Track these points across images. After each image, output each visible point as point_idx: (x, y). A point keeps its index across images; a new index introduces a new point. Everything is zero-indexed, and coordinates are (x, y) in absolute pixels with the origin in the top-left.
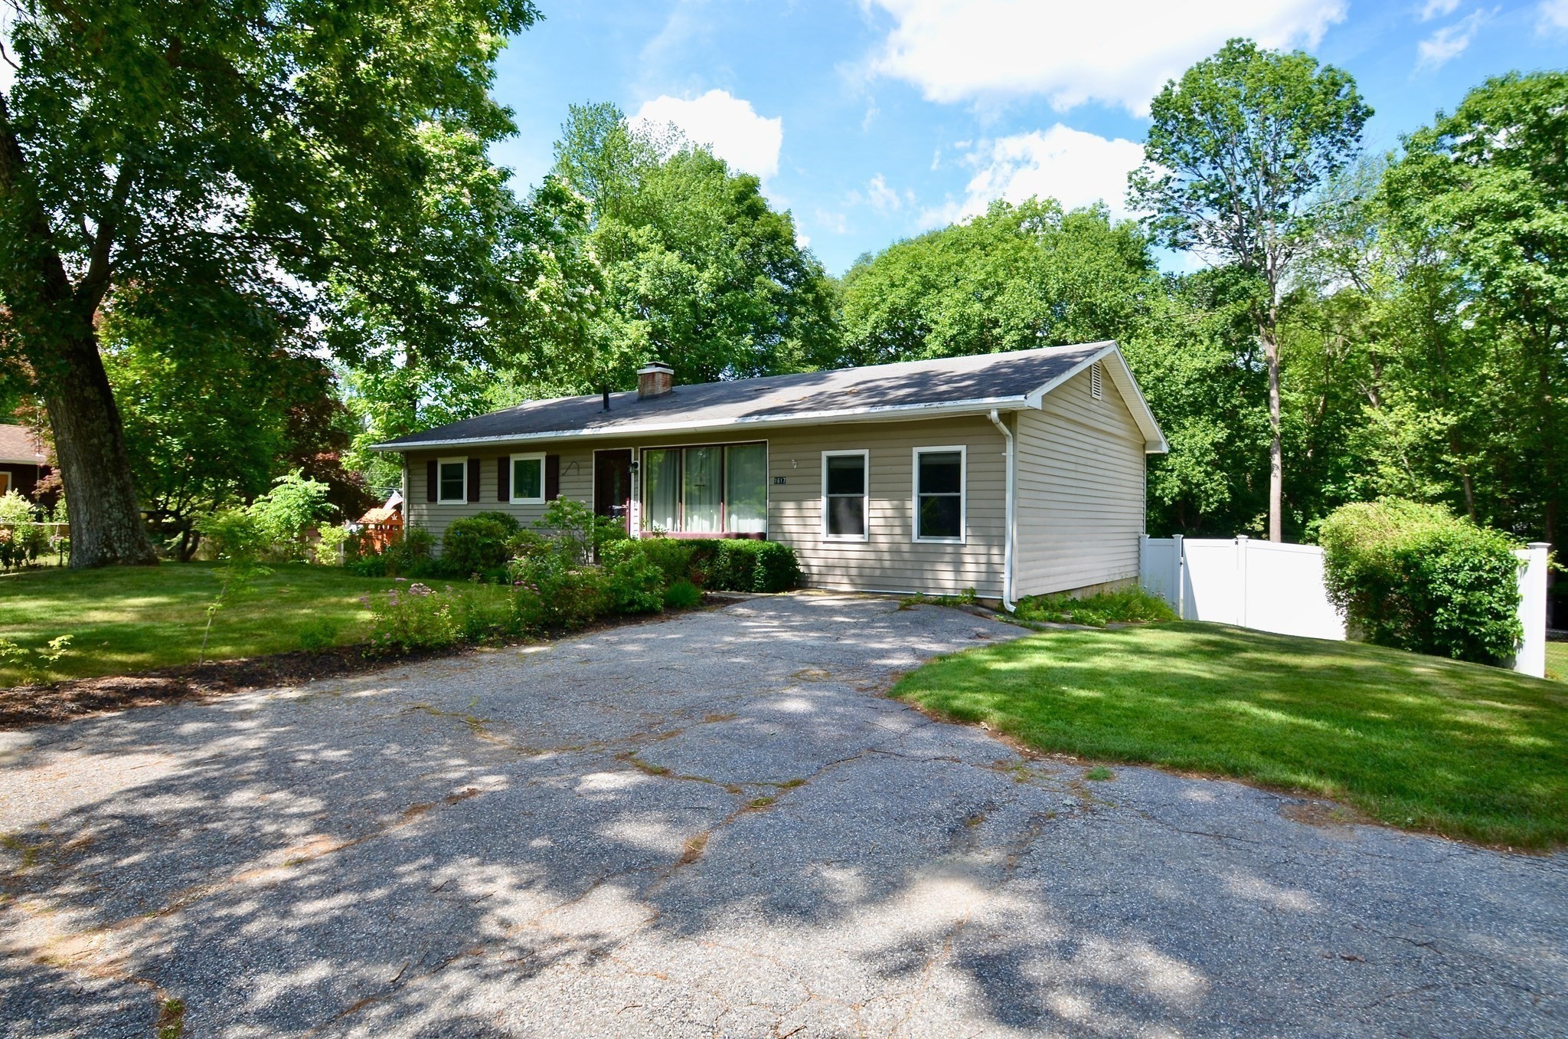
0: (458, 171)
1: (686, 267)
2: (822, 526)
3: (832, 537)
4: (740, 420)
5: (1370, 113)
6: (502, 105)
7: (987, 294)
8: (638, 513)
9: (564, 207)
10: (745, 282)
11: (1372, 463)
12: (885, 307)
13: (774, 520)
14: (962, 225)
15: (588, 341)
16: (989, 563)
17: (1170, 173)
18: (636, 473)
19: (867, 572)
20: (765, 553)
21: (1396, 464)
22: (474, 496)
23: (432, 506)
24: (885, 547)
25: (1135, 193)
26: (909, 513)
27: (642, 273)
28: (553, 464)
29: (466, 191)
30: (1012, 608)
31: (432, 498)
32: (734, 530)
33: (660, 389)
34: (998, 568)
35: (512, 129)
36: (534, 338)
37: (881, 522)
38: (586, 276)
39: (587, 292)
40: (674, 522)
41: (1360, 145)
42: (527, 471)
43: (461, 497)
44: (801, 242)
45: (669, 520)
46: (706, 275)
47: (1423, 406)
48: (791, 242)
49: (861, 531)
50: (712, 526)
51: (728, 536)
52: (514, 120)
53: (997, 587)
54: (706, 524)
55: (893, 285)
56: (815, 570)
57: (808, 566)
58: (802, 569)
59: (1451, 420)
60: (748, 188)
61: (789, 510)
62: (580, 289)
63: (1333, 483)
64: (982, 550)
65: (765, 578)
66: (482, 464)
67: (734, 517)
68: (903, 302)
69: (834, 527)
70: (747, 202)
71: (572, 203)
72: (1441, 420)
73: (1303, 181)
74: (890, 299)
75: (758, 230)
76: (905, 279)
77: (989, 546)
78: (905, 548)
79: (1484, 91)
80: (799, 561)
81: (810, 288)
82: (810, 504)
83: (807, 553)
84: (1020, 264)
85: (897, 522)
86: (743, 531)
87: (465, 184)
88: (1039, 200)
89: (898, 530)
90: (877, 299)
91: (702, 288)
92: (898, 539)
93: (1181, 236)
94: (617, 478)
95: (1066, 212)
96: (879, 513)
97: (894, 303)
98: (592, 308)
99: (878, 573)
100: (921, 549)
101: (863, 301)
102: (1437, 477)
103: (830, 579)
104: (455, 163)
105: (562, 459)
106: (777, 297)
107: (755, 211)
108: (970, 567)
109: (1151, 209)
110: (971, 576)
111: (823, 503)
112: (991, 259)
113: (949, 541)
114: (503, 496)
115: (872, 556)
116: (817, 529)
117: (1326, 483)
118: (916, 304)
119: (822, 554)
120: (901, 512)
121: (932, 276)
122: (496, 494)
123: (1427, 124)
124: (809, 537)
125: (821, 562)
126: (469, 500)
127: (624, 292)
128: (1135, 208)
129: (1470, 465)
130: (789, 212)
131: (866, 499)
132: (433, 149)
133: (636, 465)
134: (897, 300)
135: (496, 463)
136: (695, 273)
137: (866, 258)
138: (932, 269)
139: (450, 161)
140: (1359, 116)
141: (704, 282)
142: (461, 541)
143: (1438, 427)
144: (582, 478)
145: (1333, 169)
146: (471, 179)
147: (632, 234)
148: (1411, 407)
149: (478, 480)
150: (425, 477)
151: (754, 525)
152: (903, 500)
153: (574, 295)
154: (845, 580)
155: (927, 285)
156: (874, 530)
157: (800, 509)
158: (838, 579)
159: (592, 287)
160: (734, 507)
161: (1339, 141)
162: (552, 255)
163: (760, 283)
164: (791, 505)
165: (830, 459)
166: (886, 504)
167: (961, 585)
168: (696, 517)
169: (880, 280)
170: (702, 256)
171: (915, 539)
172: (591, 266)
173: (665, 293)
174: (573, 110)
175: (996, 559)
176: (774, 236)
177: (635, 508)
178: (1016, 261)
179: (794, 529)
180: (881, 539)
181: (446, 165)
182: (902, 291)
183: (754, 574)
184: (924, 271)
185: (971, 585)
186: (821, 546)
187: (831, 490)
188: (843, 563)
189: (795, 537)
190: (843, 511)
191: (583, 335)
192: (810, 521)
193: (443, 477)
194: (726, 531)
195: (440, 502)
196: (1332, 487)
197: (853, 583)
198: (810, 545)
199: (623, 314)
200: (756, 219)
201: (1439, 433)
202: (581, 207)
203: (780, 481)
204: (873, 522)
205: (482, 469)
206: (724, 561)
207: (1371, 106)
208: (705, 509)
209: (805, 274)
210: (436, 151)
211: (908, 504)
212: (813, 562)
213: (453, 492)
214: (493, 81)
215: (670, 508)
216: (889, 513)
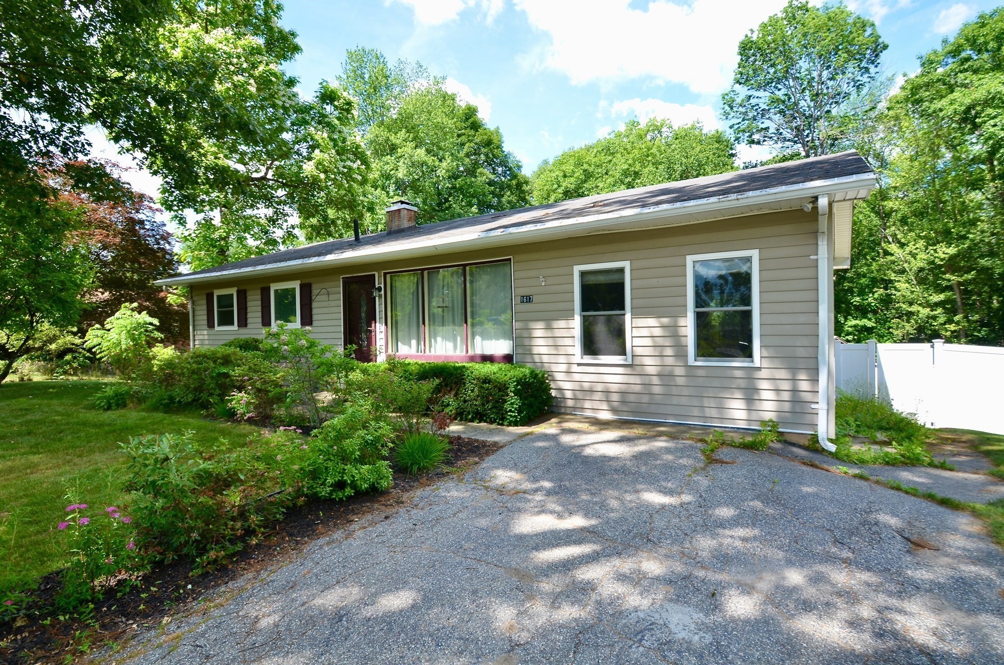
0: (245, 65)
1: (430, 160)
2: (577, 349)
3: (588, 359)
4: (483, 235)
5: (885, 47)
6: (287, 29)
7: (629, 179)
8: (383, 335)
9: (336, 103)
10: (471, 172)
11: (891, 281)
12: (560, 190)
13: (522, 342)
14: (608, 137)
15: (359, 205)
16: (795, 391)
17: (750, 93)
18: (380, 296)
19: (632, 398)
20: (519, 382)
21: (908, 282)
22: (243, 323)
23: (211, 332)
24: (652, 370)
25: (727, 108)
26: (682, 332)
27: (400, 164)
28: (306, 290)
29: (252, 81)
30: (832, 448)
31: (211, 325)
32: (479, 351)
33: (406, 224)
34: (808, 397)
35: (296, 49)
36: (321, 205)
37: (648, 342)
38: (355, 154)
39: (355, 166)
40: (418, 344)
41: (877, 70)
42: (285, 297)
43: (232, 324)
44: (506, 148)
45: (414, 342)
46: (444, 164)
47: (931, 242)
48: (499, 147)
49: (623, 353)
50: (455, 347)
51: (472, 359)
52: (298, 41)
53: (808, 419)
54: (450, 345)
55: (565, 176)
56: (568, 394)
57: (560, 389)
58: (553, 393)
59: (952, 250)
60: (470, 113)
61: (539, 331)
62: (349, 163)
63: (858, 296)
64: (783, 374)
65: (520, 411)
66: (248, 293)
67: (478, 339)
68: (573, 186)
69: (590, 346)
70: (471, 120)
71: (342, 101)
72: (945, 251)
73: (838, 97)
74: (564, 184)
75: (478, 139)
76: (573, 172)
77: (794, 370)
78: (679, 371)
79: (977, 23)
80: (552, 385)
81: (514, 176)
82: (562, 324)
83: (559, 376)
84: (650, 158)
85: (668, 342)
86: (488, 352)
87: (251, 76)
88: (659, 119)
89: (669, 352)
90: (555, 186)
91: (441, 173)
92: (670, 361)
93: (756, 137)
94: (363, 303)
95: (676, 128)
96: (645, 332)
97: (566, 187)
98: (359, 178)
99: (645, 399)
100: (701, 372)
101: (545, 188)
102: (941, 290)
103: (587, 405)
104: (243, 59)
105: (314, 287)
106: (491, 183)
107: (476, 126)
108: (765, 395)
109: (737, 118)
110: (769, 406)
111: (576, 323)
112: (631, 156)
113: (737, 363)
114: (266, 322)
115: (637, 380)
116: (570, 350)
117: (853, 296)
118: (581, 188)
119: (577, 377)
120: (673, 333)
121: (591, 169)
122: (260, 320)
123: (935, 48)
124: (562, 359)
125: (576, 386)
126: (239, 326)
127: (388, 177)
128: (727, 118)
129: (965, 281)
130: (498, 128)
131: (628, 317)
132: (225, 48)
133: (380, 289)
134: (569, 185)
135: (259, 292)
136: (437, 163)
137: (546, 162)
138: (590, 165)
139: (239, 57)
140: (878, 48)
141: (444, 168)
142: (193, 372)
143: (943, 256)
144: (332, 303)
145: (859, 87)
146: (257, 73)
147: (392, 138)
148: (921, 243)
149: (246, 309)
150: (205, 307)
151: (501, 347)
152: (675, 316)
153: (344, 167)
154: (605, 406)
155: (588, 176)
156: (638, 351)
157: (549, 328)
158: (597, 405)
159: (359, 162)
160: (478, 329)
161: (864, 67)
162: (325, 135)
163: (480, 173)
164: (540, 325)
165: (583, 274)
166: (652, 322)
167: (755, 415)
168: (439, 339)
169: (557, 173)
170: (441, 153)
171: (691, 361)
172: (358, 147)
173: (416, 177)
174: (349, 52)
175: (804, 386)
176: (489, 143)
177: (380, 330)
178: (648, 156)
179: (543, 350)
180: (648, 361)
181: (235, 61)
182: (572, 180)
183: (507, 406)
184: (585, 166)
185: (768, 416)
186: (575, 368)
187: (585, 307)
188: (599, 387)
189: (545, 359)
190: (601, 330)
191: (355, 201)
192: (561, 342)
193: (219, 307)
194: (470, 353)
195: (217, 328)
196: (858, 299)
197: (614, 410)
198: (563, 368)
199: (388, 193)
200: (477, 131)
201: (942, 260)
202: (349, 103)
203: (527, 299)
204: (637, 342)
205: (249, 298)
206: (471, 391)
207: (886, 43)
208: (449, 328)
209: (510, 169)
210: (227, 49)
211: (682, 322)
212: (567, 386)
213: (226, 319)
214: (281, 13)
215: (414, 329)
216: (658, 332)
